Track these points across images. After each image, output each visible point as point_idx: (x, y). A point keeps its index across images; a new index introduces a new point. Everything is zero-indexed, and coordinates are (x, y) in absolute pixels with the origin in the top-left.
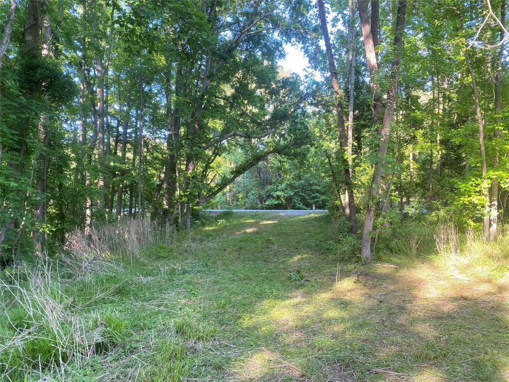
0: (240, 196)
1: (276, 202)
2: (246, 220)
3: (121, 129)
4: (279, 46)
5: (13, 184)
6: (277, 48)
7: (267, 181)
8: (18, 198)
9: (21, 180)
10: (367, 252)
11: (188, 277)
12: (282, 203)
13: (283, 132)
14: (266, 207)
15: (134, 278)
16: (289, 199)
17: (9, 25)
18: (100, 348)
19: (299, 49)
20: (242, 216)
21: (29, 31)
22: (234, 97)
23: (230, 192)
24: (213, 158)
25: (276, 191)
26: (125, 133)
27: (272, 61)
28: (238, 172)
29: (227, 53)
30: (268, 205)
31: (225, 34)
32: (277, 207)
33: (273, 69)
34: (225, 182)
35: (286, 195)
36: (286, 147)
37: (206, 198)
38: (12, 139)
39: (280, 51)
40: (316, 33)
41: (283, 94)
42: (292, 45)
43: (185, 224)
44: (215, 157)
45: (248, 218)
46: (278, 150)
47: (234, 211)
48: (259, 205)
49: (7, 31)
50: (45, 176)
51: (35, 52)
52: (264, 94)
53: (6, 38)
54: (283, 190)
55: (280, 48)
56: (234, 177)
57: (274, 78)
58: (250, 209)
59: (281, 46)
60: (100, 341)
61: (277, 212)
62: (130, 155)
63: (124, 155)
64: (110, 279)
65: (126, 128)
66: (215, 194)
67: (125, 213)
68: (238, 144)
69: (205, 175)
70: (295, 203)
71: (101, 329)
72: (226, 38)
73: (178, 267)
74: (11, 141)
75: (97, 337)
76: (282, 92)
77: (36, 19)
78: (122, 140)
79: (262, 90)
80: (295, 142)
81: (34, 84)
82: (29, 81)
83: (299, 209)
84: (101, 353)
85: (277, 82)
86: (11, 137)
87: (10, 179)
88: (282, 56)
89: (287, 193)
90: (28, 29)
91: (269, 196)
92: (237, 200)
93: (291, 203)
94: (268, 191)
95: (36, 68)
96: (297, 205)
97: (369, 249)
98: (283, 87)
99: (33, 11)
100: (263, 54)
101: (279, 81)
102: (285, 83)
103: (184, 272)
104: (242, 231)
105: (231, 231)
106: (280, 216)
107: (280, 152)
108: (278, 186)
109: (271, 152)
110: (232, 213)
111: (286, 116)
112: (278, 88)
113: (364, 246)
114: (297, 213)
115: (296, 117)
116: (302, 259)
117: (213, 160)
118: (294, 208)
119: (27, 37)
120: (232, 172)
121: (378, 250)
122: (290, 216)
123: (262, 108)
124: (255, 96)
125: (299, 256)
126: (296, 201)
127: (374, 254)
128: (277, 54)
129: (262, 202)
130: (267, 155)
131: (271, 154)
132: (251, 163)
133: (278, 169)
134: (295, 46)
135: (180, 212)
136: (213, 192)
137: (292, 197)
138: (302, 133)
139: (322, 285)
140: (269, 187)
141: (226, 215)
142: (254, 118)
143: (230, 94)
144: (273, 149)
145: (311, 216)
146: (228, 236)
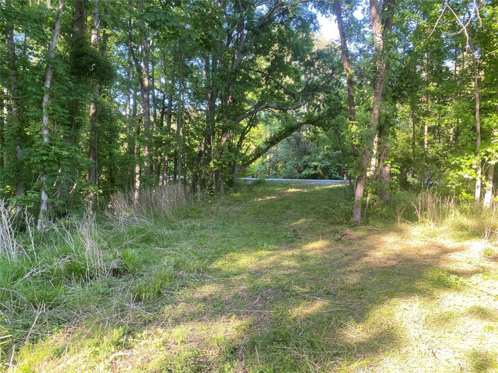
0: (280, 165)
1: (313, 172)
2: (276, 188)
3: (167, 101)
4: (313, 19)
5: (65, 153)
6: (311, 21)
7: (305, 151)
8: (69, 164)
9: (71, 149)
10: (357, 217)
11: (203, 232)
12: (319, 173)
13: (319, 103)
14: (304, 177)
15: (159, 231)
16: (326, 170)
17: (58, 22)
18: (116, 272)
19: (333, 22)
20: (274, 185)
21: (76, 23)
22: (269, 69)
23: (270, 161)
24: (248, 129)
25: (314, 161)
26: (170, 105)
27: (307, 33)
28: (272, 142)
29: (260, 28)
30: (306, 175)
31: (261, 8)
32: (314, 177)
33: (308, 42)
34: (259, 153)
35: (323, 165)
36: (319, 118)
37: (241, 167)
38: (63, 116)
39: (314, 24)
40: (349, 4)
41: (318, 66)
42: (326, 17)
43: (218, 189)
44: (250, 129)
45: (280, 187)
46: (310, 120)
48: (298, 175)
49: (57, 27)
50: (96, 146)
51: (81, 42)
52: (298, 66)
53: (57, 33)
54: (320, 161)
55: (314, 21)
56: (268, 148)
57: (309, 50)
58: (288, 178)
59: (315, 18)
60: (116, 267)
61: (310, 182)
62: (174, 126)
63: (169, 126)
64: (139, 231)
65: (171, 101)
66: (249, 163)
67: (171, 179)
68: (274, 115)
69: (240, 146)
70: (332, 173)
71: (118, 260)
72: (263, 12)
73: (198, 223)
74: (62, 118)
75: (114, 265)
76: (317, 63)
77: (81, 13)
78: (167, 112)
79: (297, 62)
80: (330, 113)
81: (81, 69)
82: (78, 67)
83: (336, 179)
84: (117, 276)
85: (311, 54)
86: (62, 115)
87: (63, 149)
88: (316, 28)
89: (323, 164)
90: (75, 21)
91: (306, 167)
92: (276, 169)
93: (328, 173)
94: (306, 161)
95: (83, 56)
96: (334, 175)
97: (359, 214)
98: (317, 59)
99: (79, 6)
100: (298, 27)
101: (314, 53)
102: (320, 55)
103: (202, 228)
104: (268, 198)
105: (258, 197)
106: (311, 185)
107: (314, 123)
108: (315, 156)
109: (304, 123)
110: (265, 182)
111: (317, 88)
112: (313, 60)
113: (354, 211)
114: (329, 183)
115: (331, 88)
116: (306, 222)
117: (248, 131)
118: (331, 178)
119: (75, 28)
120: (266, 143)
121: (368, 215)
122: (320, 185)
123: (297, 79)
124: (290, 69)
125: (304, 220)
126: (332, 171)
127: (364, 218)
128: (312, 26)
129: (300, 172)
130: (300, 126)
131: (305, 125)
132: (284, 134)
133: (313, 140)
134: (329, 18)
135: (214, 180)
136: (247, 162)
137: (329, 167)
138: (335, 104)
139: (308, 241)
140: (306, 157)
141: (259, 183)
142: (289, 90)
143: (265, 67)
144: (307, 121)
145: (340, 185)
146: (254, 202)
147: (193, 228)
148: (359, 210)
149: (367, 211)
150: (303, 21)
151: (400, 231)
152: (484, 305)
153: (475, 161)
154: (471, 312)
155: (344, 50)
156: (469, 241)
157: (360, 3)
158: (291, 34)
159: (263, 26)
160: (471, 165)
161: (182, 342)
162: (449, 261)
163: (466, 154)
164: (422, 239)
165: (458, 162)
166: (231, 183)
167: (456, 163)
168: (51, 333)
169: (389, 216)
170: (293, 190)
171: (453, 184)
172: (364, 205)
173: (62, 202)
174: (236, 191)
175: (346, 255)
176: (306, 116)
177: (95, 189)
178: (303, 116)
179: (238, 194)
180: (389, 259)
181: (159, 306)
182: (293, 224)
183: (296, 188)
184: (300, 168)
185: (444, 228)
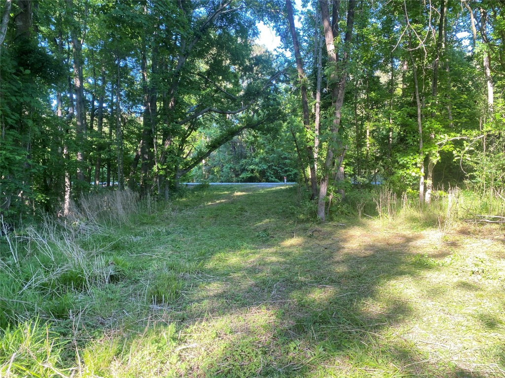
0: (216, 169)
1: (251, 175)
2: (221, 192)
3: (96, 103)
4: (252, 25)
6: (250, 27)
7: (242, 155)
10: (322, 215)
11: (172, 237)
12: (256, 176)
13: (257, 108)
14: (241, 180)
16: (263, 173)
17: (6, 16)
18: (113, 279)
19: (272, 28)
20: (217, 188)
21: (19, 17)
22: (208, 73)
23: (205, 166)
24: (189, 133)
25: (251, 165)
26: (101, 107)
27: (246, 38)
28: (213, 146)
29: (201, 31)
30: (243, 178)
31: (199, 11)
32: (251, 180)
33: (247, 47)
34: (201, 156)
35: (260, 169)
36: (259, 122)
37: (182, 171)
39: (253, 30)
41: (256, 71)
42: (265, 24)
43: (163, 195)
44: (191, 132)
45: (224, 191)
46: (250, 125)
47: (210, 184)
48: (235, 179)
49: (6, 21)
51: (25, 37)
52: (237, 70)
53: (4, 27)
54: (257, 164)
55: (253, 27)
56: (210, 152)
57: (248, 55)
58: (226, 182)
59: (254, 24)
60: (113, 274)
61: (251, 185)
62: (106, 129)
63: (100, 129)
65: (101, 102)
66: (191, 167)
68: (213, 119)
69: (181, 149)
70: (268, 177)
72: (200, 15)
73: (163, 229)
76: (255, 69)
77: (26, 6)
78: (97, 114)
79: (237, 67)
80: (268, 118)
83: (272, 181)
84: (114, 282)
88: (255, 34)
89: (260, 167)
90: (18, 15)
91: (244, 170)
92: (213, 173)
93: (265, 176)
94: (243, 165)
95: (30, 53)
96: (270, 178)
97: (324, 211)
98: (256, 64)
100: (237, 32)
101: (252, 58)
102: (258, 60)
103: (168, 233)
104: (218, 202)
105: (208, 201)
106: (253, 188)
107: (254, 127)
108: (252, 160)
109: (245, 127)
110: (208, 186)
111: (258, 93)
112: (252, 65)
113: (319, 209)
114: (270, 186)
115: (269, 93)
116: (270, 222)
117: (189, 134)
118: (267, 181)
119: (18, 22)
120: (208, 147)
121: (331, 212)
122: (263, 188)
123: (236, 84)
124: (229, 73)
125: (268, 220)
126: (268, 174)
127: (328, 215)
128: (251, 31)
129: (237, 175)
130: (241, 130)
131: (246, 129)
132: (226, 138)
133: (252, 143)
134: (268, 25)
135: (158, 185)
136: (188, 167)
137: (266, 171)
138: (274, 109)
139: (283, 239)
140: (244, 161)
141: (202, 187)
142: (229, 95)
143: (204, 70)
144: (248, 125)
145: (283, 188)
146: (205, 206)
147: (158, 233)
148: (323, 208)
149: (330, 208)
150: (242, 27)
151: (363, 225)
152: (464, 280)
153: (419, 159)
154: (459, 286)
155: (298, 58)
156: (424, 231)
157: (297, 13)
158: (230, 39)
159: (204, 30)
160: (416, 164)
161: (230, 332)
162: (418, 248)
163: (412, 154)
164: (386, 231)
165: (405, 162)
166: (174, 189)
167: (404, 163)
168: (94, 338)
169: (349, 213)
170: (239, 193)
171: (410, 181)
172: (327, 204)
173: (13, 211)
174: (181, 197)
175: (326, 248)
176: (247, 121)
177: (42, 196)
178: (244, 120)
179: (184, 199)
180: (366, 250)
181: (184, 305)
182: (258, 224)
183: (242, 191)
184: (238, 172)
185: (399, 220)
